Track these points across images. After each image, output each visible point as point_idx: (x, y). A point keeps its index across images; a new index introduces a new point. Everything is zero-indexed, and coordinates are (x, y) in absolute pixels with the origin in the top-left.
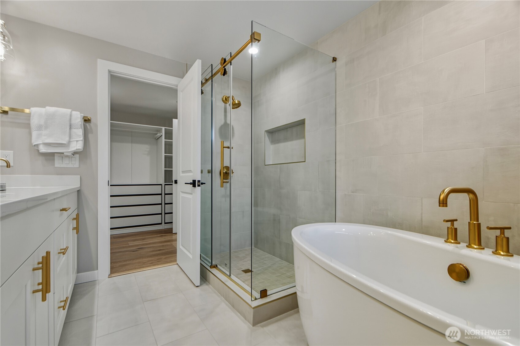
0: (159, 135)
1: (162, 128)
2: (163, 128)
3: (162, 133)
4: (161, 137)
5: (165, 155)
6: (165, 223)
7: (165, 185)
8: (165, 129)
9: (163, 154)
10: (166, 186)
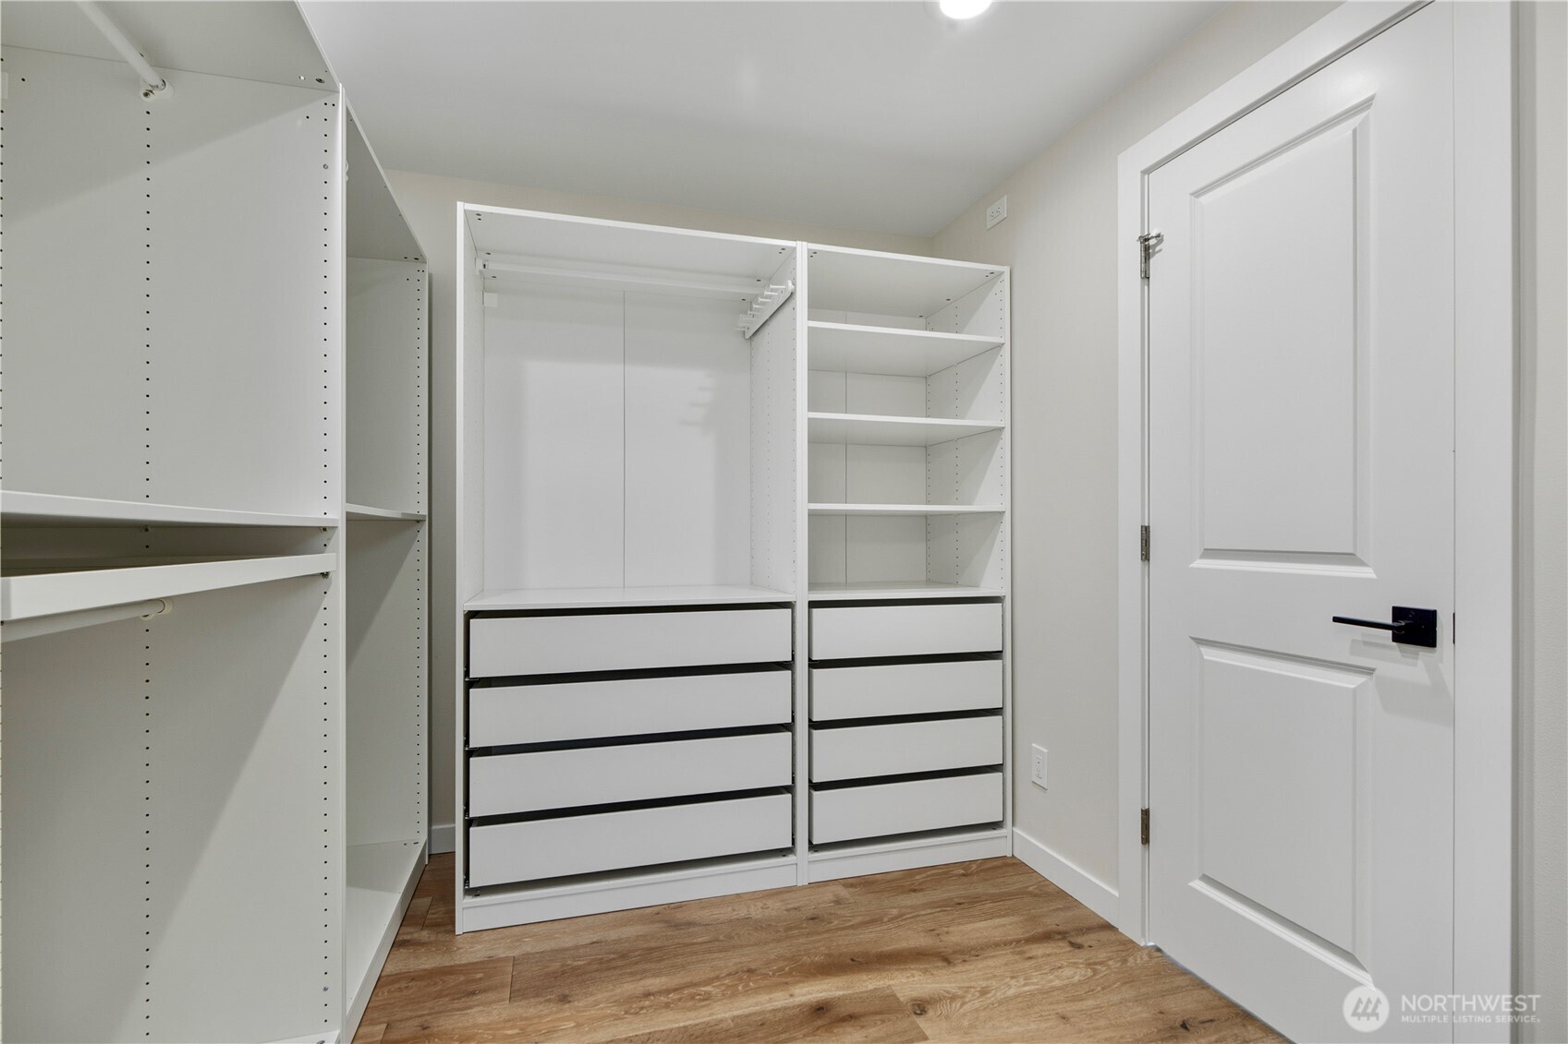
0: (774, 294)
1: (794, 249)
2: (802, 248)
3: (794, 284)
4: (787, 309)
5: (810, 420)
6: (813, 847)
7: (813, 605)
8: (812, 254)
9: (803, 415)
10: (815, 611)
